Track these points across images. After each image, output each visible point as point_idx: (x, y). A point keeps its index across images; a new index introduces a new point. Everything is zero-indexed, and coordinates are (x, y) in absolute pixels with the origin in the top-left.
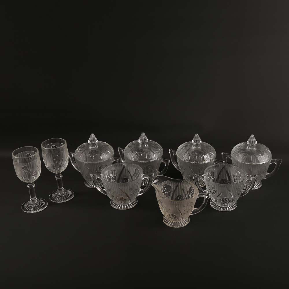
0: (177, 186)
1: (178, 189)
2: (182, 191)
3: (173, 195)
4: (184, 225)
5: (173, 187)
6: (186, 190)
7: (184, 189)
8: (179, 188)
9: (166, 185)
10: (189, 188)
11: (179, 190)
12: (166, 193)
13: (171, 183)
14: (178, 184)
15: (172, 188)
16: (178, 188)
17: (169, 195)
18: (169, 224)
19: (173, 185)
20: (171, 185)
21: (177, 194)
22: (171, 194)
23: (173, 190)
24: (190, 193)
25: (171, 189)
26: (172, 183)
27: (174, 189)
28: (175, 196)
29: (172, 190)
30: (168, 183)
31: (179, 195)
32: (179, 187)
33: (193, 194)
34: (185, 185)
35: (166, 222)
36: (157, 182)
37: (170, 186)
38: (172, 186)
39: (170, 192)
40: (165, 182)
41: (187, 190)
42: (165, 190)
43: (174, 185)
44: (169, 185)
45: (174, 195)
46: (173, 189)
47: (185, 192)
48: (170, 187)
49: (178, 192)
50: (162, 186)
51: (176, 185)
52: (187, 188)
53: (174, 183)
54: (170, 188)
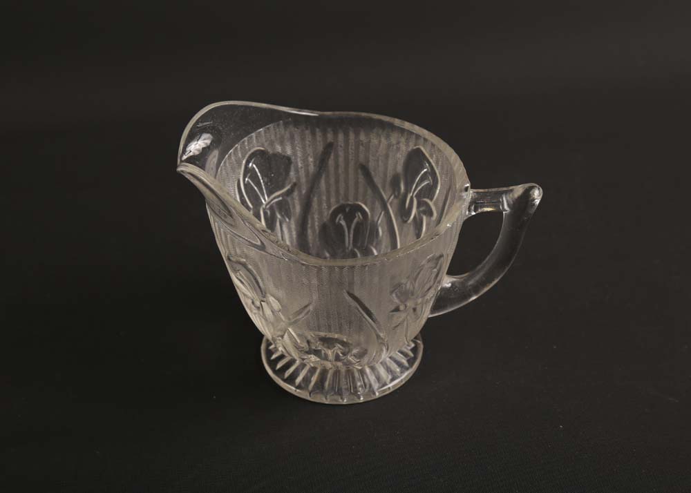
0: (329, 147)
1: (337, 167)
2: (361, 179)
3: (307, 207)
4: (392, 385)
5: (305, 160)
6: (381, 169)
7: (371, 165)
8: (341, 160)
9: (262, 157)
10: (401, 157)
11: (342, 178)
12: (265, 200)
13: (292, 138)
14: (330, 137)
15: (297, 171)
16: (331, 162)
17: (283, 207)
18: (306, 380)
19: (304, 148)
20: (289, 152)
21: (333, 200)
22: (297, 202)
23: (303, 180)
24: (407, 190)
25: (292, 173)
26: (297, 137)
27: (312, 169)
28: (321, 213)
29: (298, 178)
30: (272, 143)
31: (342, 202)
32: (337, 157)
33: (429, 191)
34: (375, 141)
35: (287, 374)
36: (205, 151)
37: (289, 159)
38: (299, 154)
39: (290, 192)
40: (256, 141)
41: (390, 168)
42: (258, 184)
43: (310, 150)
44: (279, 149)
45: (315, 205)
46: (302, 173)
47: (377, 180)
48: (288, 161)
49: (333, 189)
50: (240, 164)
51: (320, 148)
52: (387, 156)
53: (309, 137)
54: (287, 171)
